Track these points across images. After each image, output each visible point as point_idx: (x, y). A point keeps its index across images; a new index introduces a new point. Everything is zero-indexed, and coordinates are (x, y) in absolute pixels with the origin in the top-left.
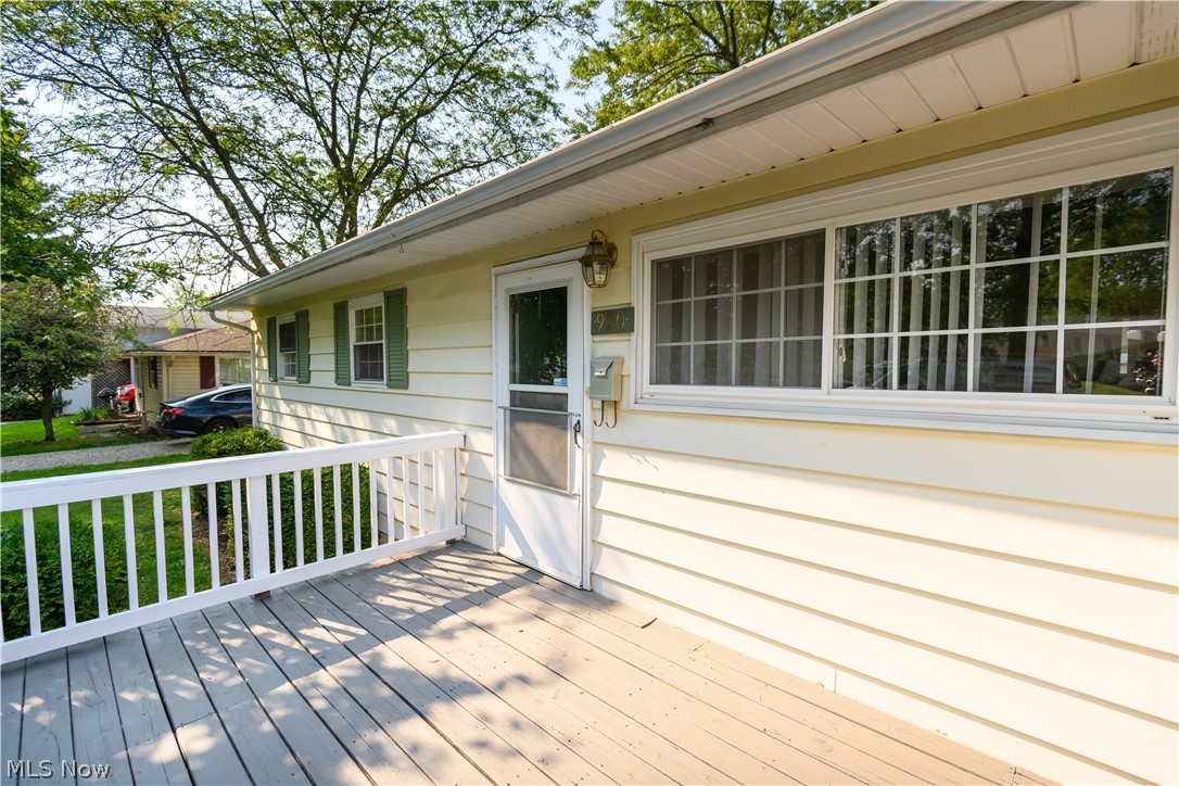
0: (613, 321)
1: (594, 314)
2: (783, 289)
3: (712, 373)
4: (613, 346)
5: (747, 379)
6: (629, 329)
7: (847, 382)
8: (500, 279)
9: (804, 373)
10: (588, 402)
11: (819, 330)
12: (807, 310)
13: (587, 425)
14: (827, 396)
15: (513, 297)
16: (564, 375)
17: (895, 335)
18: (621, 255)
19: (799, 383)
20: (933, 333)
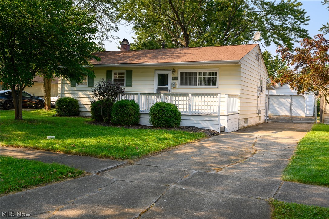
0: (175, 78)
1: (172, 77)
2: (194, 77)
3: (186, 84)
4: (175, 81)
5: (190, 85)
6: (177, 79)
7: (199, 85)
8: (156, 71)
9: (195, 84)
10: (171, 88)
11: (197, 80)
12: (196, 79)
13: (171, 90)
14: (197, 86)
15: (158, 74)
16: (167, 84)
17: (202, 81)
18: (176, 71)
19: (195, 85)
20: (204, 81)
